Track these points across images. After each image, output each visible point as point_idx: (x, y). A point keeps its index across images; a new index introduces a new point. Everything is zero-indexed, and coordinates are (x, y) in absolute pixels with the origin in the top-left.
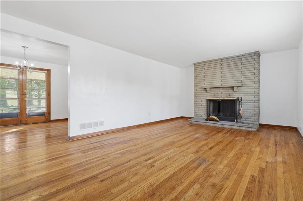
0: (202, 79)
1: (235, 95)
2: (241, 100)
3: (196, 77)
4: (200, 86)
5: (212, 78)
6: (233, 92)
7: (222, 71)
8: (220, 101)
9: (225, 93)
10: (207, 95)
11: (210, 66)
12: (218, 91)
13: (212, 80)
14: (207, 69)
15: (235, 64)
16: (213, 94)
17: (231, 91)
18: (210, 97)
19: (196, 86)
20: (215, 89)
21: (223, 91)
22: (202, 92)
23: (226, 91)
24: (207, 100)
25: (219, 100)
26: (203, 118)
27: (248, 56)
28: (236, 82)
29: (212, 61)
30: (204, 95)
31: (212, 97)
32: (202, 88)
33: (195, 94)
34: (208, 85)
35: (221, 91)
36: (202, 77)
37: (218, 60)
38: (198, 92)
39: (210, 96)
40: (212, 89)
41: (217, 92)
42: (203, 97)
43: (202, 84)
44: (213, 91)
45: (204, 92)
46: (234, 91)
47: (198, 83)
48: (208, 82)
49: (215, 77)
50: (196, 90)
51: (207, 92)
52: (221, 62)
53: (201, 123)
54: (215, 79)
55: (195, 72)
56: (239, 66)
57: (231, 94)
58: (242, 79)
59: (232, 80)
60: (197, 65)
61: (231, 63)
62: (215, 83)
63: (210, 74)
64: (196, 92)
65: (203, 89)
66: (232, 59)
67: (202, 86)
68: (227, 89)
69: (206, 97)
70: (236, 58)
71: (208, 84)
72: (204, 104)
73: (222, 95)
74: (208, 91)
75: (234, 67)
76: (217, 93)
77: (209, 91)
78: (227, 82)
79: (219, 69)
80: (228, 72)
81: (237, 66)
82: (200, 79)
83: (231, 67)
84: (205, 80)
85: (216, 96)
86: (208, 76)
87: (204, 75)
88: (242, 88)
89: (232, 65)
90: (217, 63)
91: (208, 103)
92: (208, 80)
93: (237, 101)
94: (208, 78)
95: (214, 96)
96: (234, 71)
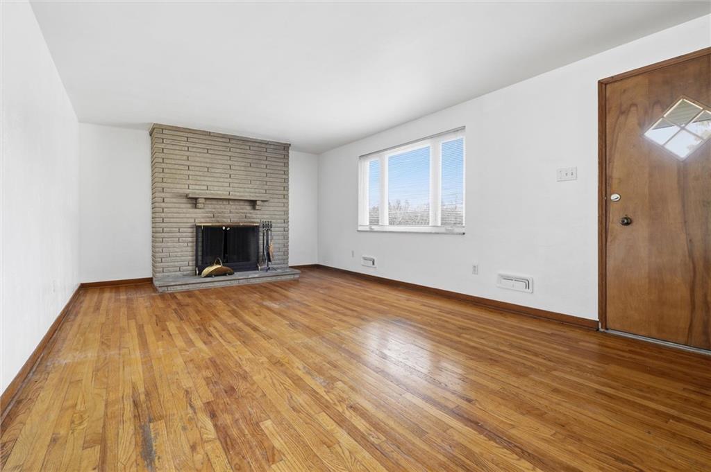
0: (182, 172)
1: (254, 216)
2: (270, 226)
3: (164, 166)
4: (175, 191)
5: (208, 174)
6: (252, 211)
7: (230, 163)
8: (228, 229)
9: (237, 213)
10: (193, 215)
11: (203, 146)
12: (222, 206)
13: (207, 179)
14: (194, 150)
15: (257, 157)
16: (211, 212)
17: (248, 208)
18: (203, 220)
19: (161, 190)
20: (214, 202)
21: (233, 207)
22: (183, 206)
23: (238, 207)
24: (198, 228)
25: (226, 228)
26: (190, 271)
27: (275, 147)
28: (257, 191)
29: (209, 134)
30: (188, 215)
31: (208, 220)
32: (181, 196)
33: (161, 210)
34: (198, 190)
35: (228, 207)
36: (182, 167)
37: (224, 136)
38: (170, 205)
39: (203, 217)
40: (208, 202)
41: (221, 208)
42: (185, 220)
43: (183, 186)
44: (210, 207)
45: (186, 207)
46: (254, 208)
47: (169, 181)
48: (199, 183)
49: (215, 175)
50: (161, 200)
51: (196, 208)
52: (229, 145)
54: (215, 179)
55: (160, 151)
56: (263, 162)
57: (249, 215)
58: (266, 187)
59: (250, 186)
60: (165, 132)
61: (248, 152)
62: (216, 188)
63: (203, 165)
64: (163, 205)
65: (185, 200)
66: (249, 144)
67: (181, 191)
68: (242, 203)
69: (193, 220)
70: (257, 144)
71: (197, 187)
72: (188, 237)
73: (230, 216)
74: (200, 206)
75: (254, 161)
76: (220, 211)
77: (203, 206)
78: (242, 190)
79: (226, 158)
80: (243, 168)
81: (259, 162)
82: (173, 171)
83: (249, 161)
84: (191, 177)
85: (218, 219)
86: (197, 168)
87: (188, 163)
88: (266, 204)
89: (250, 156)
90: (220, 144)
91: (200, 235)
92: (199, 178)
93: (261, 229)
94: (197, 173)
95: (213, 219)
96: (254, 170)
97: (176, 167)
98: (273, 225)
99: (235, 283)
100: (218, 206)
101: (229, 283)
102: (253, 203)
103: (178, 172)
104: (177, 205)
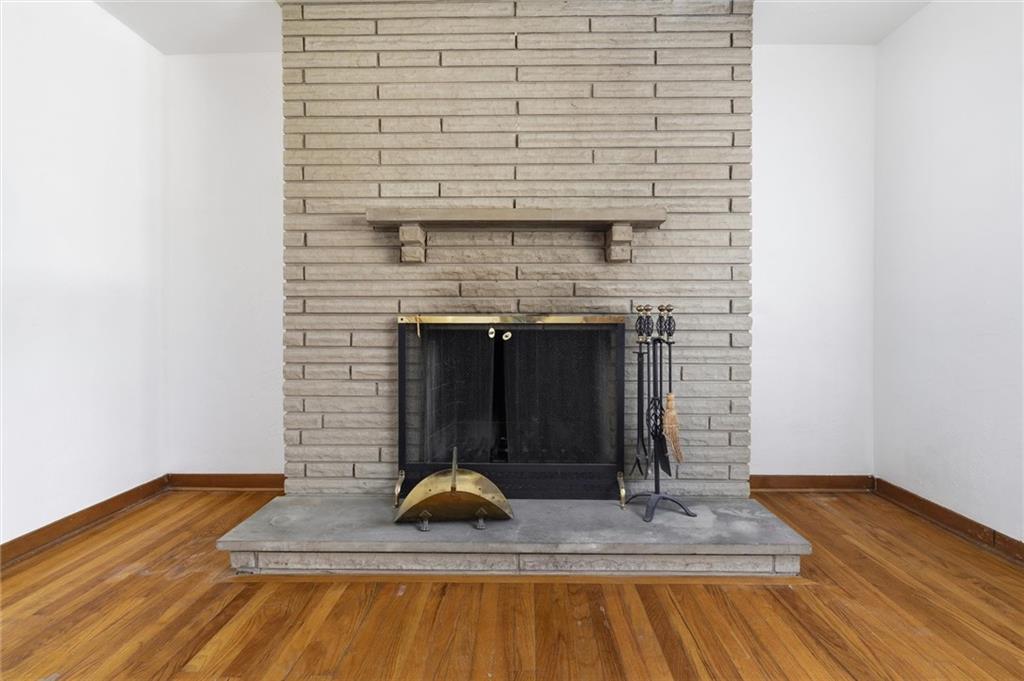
0: (361, 141)
1: (609, 288)
2: (667, 326)
3: (306, 125)
4: (339, 206)
5: (443, 140)
6: (598, 269)
7: (516, 90)
8: (507, 336)
9: (543, 276)
10: (395, 288)
11: (423, 43)
12: (487, 252)
13: (438, 157)
14: (396, 60)
15: (616, 57)
16: (449, 277)
17: (579, 257)
19: (298, 207)
21: (528, 255)
23: (546, 255)
24: (404, 330)
25: (499, 334)
26: (370, 485)
28: (618, 188)
30: (377, 289)
31: (441, 303)
32: (355, 223)
33: (297, 274)
34: (409, 199)
35: (511, 255)
36: (359, 125)
38: (324, 256)
39: (424, 293)
40: (439, 239)
41: (485, 260)
42: (369, 305)
43: (361, 190)
44: (450, 254)
45: (370, 258)
46: (605, 257)
47: (323, 173)
48: (411, 174)
49: (462, 141)
50: (299, 239)
51: (400, 261)
52: (515, 25)
53: (362, 560)
54: (465, 157)
55: (297, 78)
56: (639, 73)
57: (588, 285)
58: (655, 172)
59: (590, 172)
60: (308, 13)
61: (586, 40)
62: (467, 189)
63: (425, 109)
64: (304, 255)
65: (365, 237)
66: (589, 10)
68: (559, 238)
69: (392, 305)
71: (406, 190)
72: (376, 360)
73: (517, 291)
74: (409, 253)
75: (607, 74)
76: (481, 270)
77: (419, 252)
78: (559, 188)
79: (499, 74)
80: (563, 107)
81: (623, 73)
82: (334, 141)
83: (590, 74)
84: (385, 156)
85: (476, 301)
86: (406, 124)
87: (378, 108)
88: (654, 236)
89: (595, 58)
90: (482, 25)
91: (413, 355)
92: (410, 157)
93: (632, 338)
94: (408, 141)
95: (459, 301)
96: (608, 107)
97: (343, 125)
98: (680, 322)
99: (503, 568)
100: (473, 254)
101: (477, 567)
102: (599, 233)
103: (348, 141)
104: (345, 255)
